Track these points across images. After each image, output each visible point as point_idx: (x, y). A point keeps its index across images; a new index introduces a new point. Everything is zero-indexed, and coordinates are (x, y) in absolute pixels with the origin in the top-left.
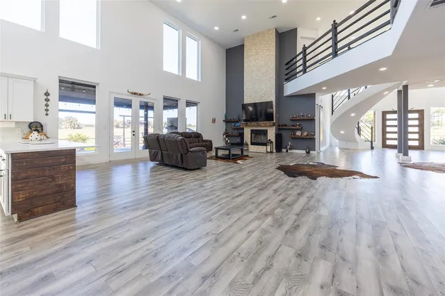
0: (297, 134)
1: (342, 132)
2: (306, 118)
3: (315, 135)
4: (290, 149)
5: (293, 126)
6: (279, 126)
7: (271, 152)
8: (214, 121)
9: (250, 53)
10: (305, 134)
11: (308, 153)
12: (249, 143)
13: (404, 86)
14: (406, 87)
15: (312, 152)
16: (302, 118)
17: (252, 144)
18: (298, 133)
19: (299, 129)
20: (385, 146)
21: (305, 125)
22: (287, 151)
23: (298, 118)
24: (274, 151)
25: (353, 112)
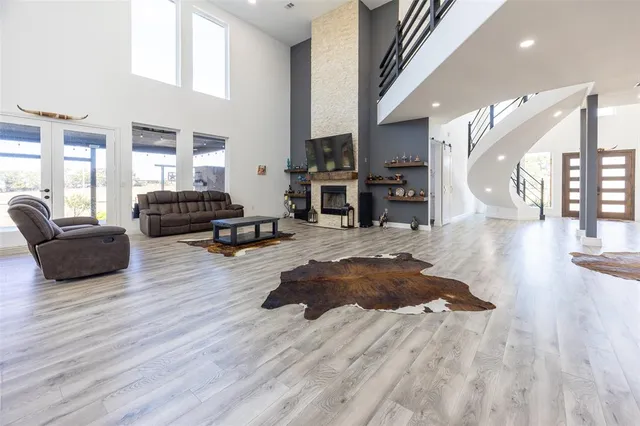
0: (397, 193)
1: (489, 190)
2: (411, 163)
3: (426, 195)
4: (386, 221)
5: (391, 178)
6: (369, 179)
7: (350, 227)
8: (263, 171)
9: (320, 49)
10: (411, 193)
11: (415, 228)
12: (319, 210)
13: (589, 97)
14: (593, 100)
15: (422, 227)
16: (405, 164)
17: (324, 211)
18: (399, 192)
19: (398, 185)
20: (566, 213)
21: (410, 176)
22: (381, 225)
23: (397, 165)
24: (357, 224)
25: (502, 153)
